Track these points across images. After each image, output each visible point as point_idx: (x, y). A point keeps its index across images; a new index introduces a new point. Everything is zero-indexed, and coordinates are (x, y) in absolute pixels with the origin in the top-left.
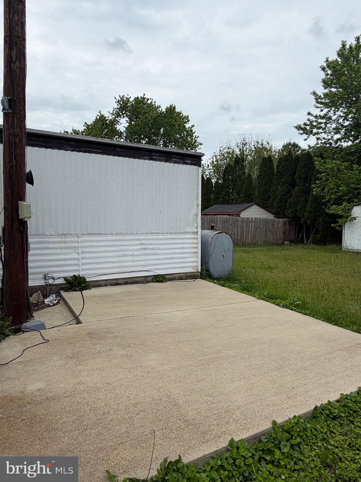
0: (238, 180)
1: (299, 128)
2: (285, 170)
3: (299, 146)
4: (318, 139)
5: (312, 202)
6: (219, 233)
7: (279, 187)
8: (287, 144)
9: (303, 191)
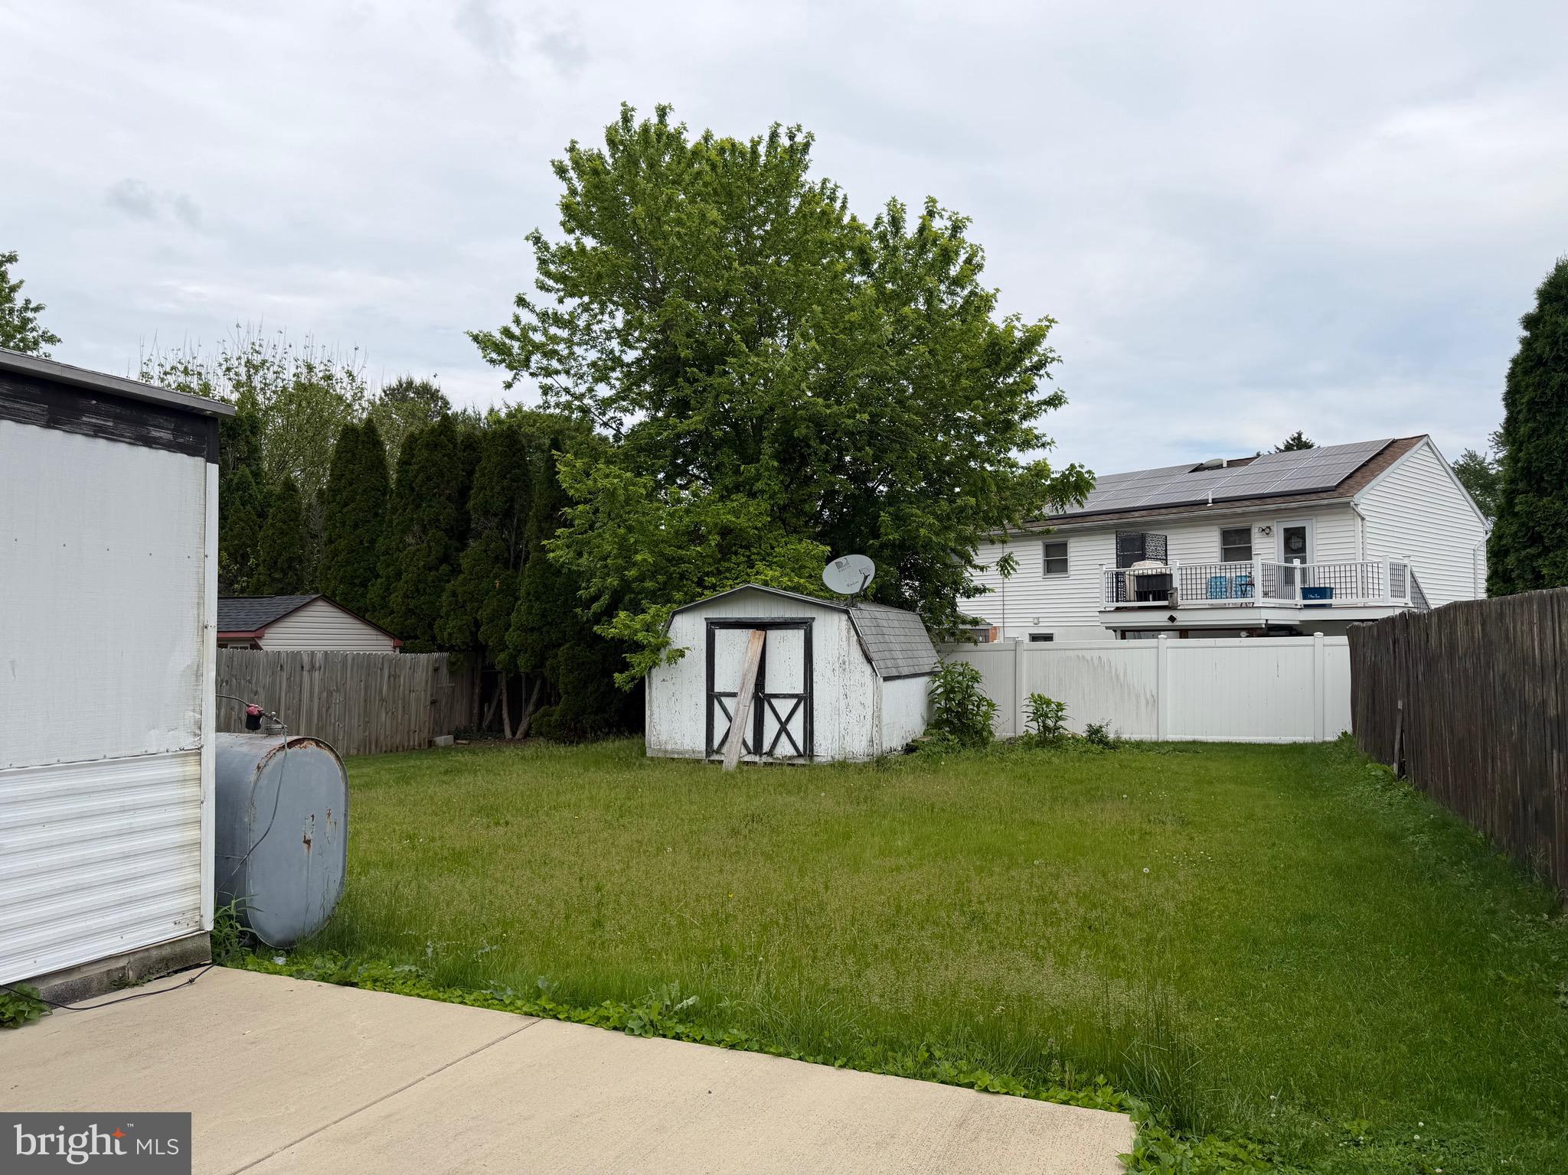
0: (238, 502)
1: (482, 341)
2: (429, 479)
3: (442, 398)
4: (546, 390)
5: (530, 597)
6: (291, 745)
7: (410, 540)
8: (401, 385)
9: (497, 558)
